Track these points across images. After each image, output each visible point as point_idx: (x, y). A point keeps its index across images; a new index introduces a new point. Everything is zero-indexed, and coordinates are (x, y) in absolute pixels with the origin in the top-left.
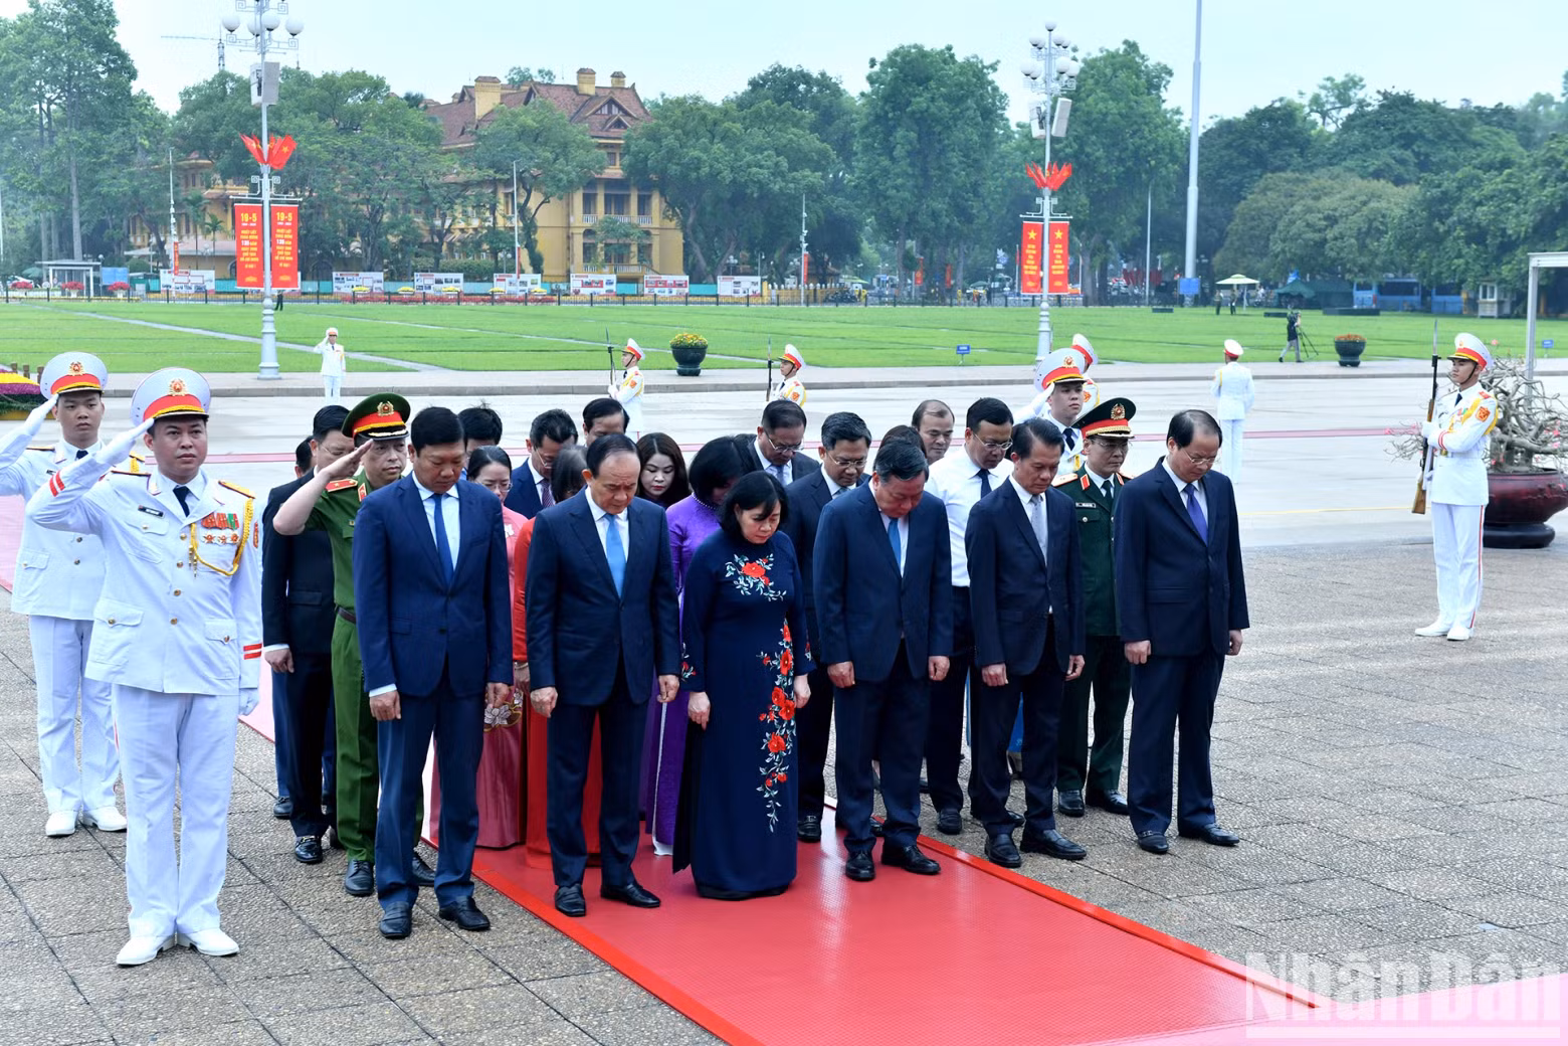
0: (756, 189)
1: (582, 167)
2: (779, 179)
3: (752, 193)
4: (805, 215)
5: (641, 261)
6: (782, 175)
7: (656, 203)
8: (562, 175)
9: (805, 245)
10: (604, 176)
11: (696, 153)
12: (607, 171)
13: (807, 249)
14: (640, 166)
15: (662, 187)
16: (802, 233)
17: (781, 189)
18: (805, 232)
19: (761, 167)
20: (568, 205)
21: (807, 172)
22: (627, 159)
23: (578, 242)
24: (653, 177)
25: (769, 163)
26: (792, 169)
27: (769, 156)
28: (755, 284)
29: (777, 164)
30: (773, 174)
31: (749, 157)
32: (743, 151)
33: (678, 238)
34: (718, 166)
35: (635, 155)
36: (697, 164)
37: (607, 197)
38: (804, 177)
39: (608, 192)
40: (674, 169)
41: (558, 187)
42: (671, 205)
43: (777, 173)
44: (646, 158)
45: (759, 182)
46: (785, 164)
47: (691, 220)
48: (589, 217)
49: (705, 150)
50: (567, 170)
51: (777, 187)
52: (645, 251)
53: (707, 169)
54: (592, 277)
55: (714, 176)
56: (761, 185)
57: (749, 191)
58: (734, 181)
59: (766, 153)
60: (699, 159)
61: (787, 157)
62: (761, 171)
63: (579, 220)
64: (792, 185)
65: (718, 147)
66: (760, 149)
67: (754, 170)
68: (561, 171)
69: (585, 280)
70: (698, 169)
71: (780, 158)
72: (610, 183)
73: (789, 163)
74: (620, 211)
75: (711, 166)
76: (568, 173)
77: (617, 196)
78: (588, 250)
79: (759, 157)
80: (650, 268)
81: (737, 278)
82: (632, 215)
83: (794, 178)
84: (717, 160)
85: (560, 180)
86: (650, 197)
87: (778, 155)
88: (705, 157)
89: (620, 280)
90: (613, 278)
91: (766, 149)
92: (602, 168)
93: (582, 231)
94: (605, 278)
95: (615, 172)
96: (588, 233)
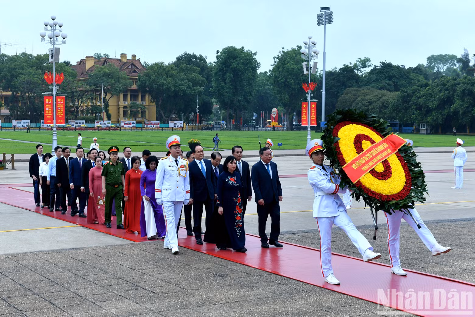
0: (182, 93)
1: (124, 86)
4: (198, 101)
5: (142, 116)
6: (190, 88)
7: (147, 97)
10: (131, 89)
11: (162, 81)
12: (132, 87)
13: (198, 112)
14: (143, 85)
15: (150, 93)
16: (197, 107)
17: (190, 92)
19: (184, 85)
20: (118, 98)
21: (198, 87)
22: (139, 83)
23: (122, 110)
24: (147, 89)
25: (186, 84)
26: (193, 86)
27: (186, 82)
28: (181, 124)
29: (188, 85)
30: (187, 88)
31: (180, 82)
32: (177, 80)
33: (154, 109)
34: (169, 85)
35: (142, 82)
36: (163, 85)
37: (131, 96)
38: (198, 89)
39: (132, 94)
40: (155, 86)
41: (116, 92)
42: (153, 98)
43: (189, 87)
44: (146, 82)
45: (183, 90)
46: (191, 85)
47: (160, 103)
48: (125, 102)
49: (165, 80)
50: (119, 86)
52: (143, 113)
53: (166, 86)
54: (127, 122)
55: (168, 89)
56: (184, 92)
57: (180, 93)
58: (175, 90)
59: (185, 81)
60: (163, 83)
61: (192, 82)
62: (183, 87)
63: (122, 103)
64: (193, 91)
65: (169, 79)
66: (182, 80)
67: (181, 86)
68: (117, 87)
69: (125, 122)
70: (163, 86)
71: (189, 83)
72: (132, 91)
74: (135, 100)
75: (167, 85)
76: (120, 88)
77: (134, 95)
78: (125, 113)
79: (183, 82)
80: (146, 118)
81: (175, 122)
82: (139, 101)
83: (194, 89)
84: (169, 83)
85: (117, 90)
86: (145, 96)
87: (189, 82)
88: (165, 82)
89: (137, 123)
90: (135, 122)
91: (185, 80)
93: (123, 106)
94: (132, 122)
95: (134, 87)
96: (125, 107)
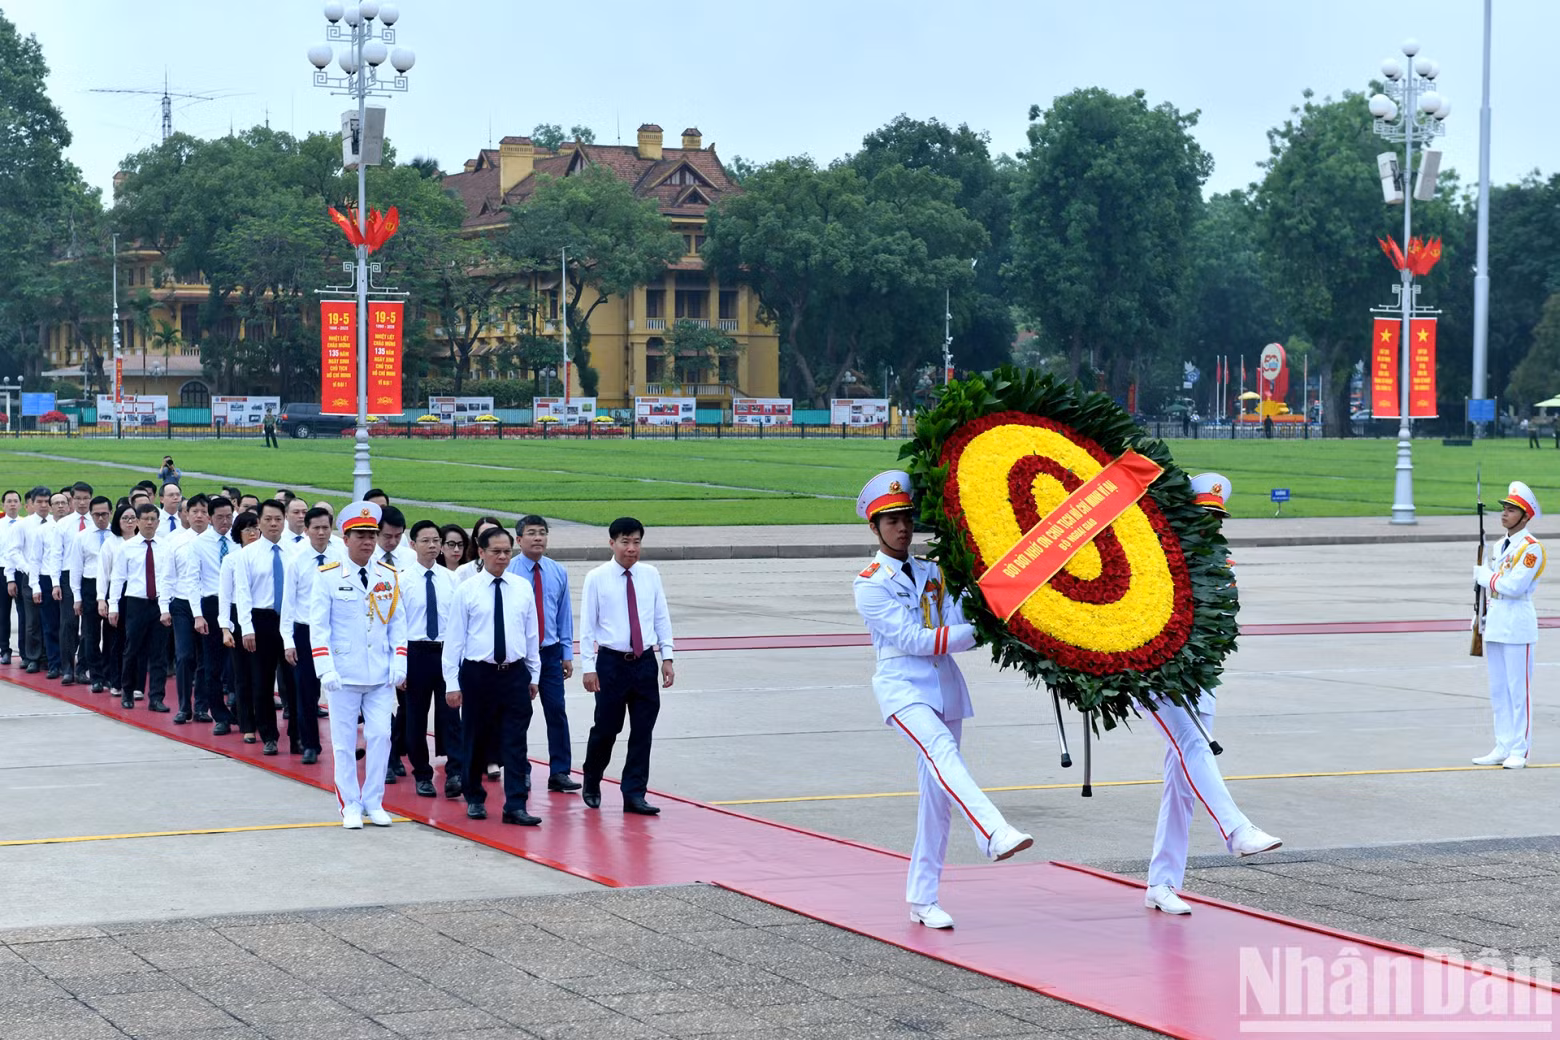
0: (884, 283)
1: (651, 256)
2: (916, 269)
3: (880, 288)
4: (949, 316)
5: (723, 378)
6: (919, 263)
7: (745, 303)
8: (623, 266)
9: (949, 357)
10: (679, 267)
11: (804, 235)
12: (684, 260)
13: (953, 361)
14: (729, 252)
15: (755, 283)
16: (945, 341)
17: (917, 281)
18: (950, 339)
19: (891, 253)
20: (628, 305)
21: (953, 259)
22: (709, 244)
23: (640, 355)
24: (743, 267)
25: (903, 247)
26: (932, 255)
27: (902, 238)
28: (880, 409)
29: (912, 249)
30: (907, 262)
31: (875, 240)
32: (866, 231)
33: (772, 350)
34: (833, 252)
35: (722, 238)
36: (806, 250)
37: (679, 295)
38: (948, 266)
39: (681, 288)
40: (774, 257)
41: (619, 281)
42: (768, 304)
43: (913, 260)
44: (737, 242)
45: (889, 272)
46: (923, 248)
47: (795, 324)
48: (655, 321)
49: (816, 230)
50: (631, 258)
51: (913, 279)
52: (727, 366)
53: (818, 256)
54: (662, 401)
55: (827, 266)
56: (893, 277)
57: (875, 285)
58: (854, 273)
59: (898, 234)
60: (807, 243)
61: (925, 239)
62: (891, 258)
63: (641, 325)
64: (932, 277)
65: (833, 227)
66: (888, 229)
67: (882, 257)
68: (623, 261)
69: (654, 405)
70: (806, 256)
71: (917, 241)
72: (683, 276)
73: (928, 247)
74: (695, 314)
75: (824, 252)
76: (632, 263)
77: (690, 293)
78: (654, 366)
79: (889, 239)
80: (736, 388)
81: (857, 402)
82: (712, 318)
83: (935, 267)
84: (832, 244)
85: (622, 272)
86: (734, 294)
87: (914, 237)
88: (815, 241)
89: (700, 405)
90: (692, 402)
91: (898, 229)
92: (678, 256)
93: (645, 340)
94: (681, 402)
95: (692, 261)
96: (654, 342)
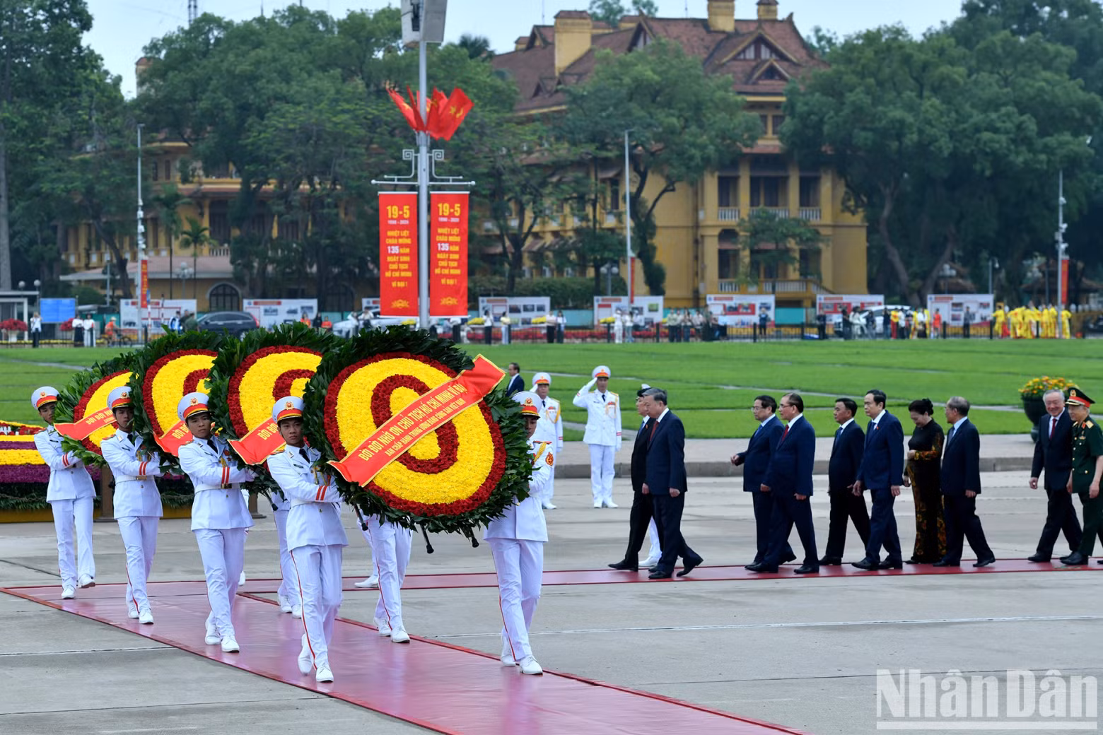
0: (988, 164)
1: (724, 139)
2: (1023, 148)
3: (983, 171)
4: (1062, 200)
5: (804, 273)
6: (1028, 142)
7: (827, 188)
8: (693, 151)
9: (1063, 246)
10: (755, 150)
11: (897, 113)
12: (760, 142)
13: (1067, 251)
14: (810, 132)
15: (840, 166)
16: (1057, 229)
17: (1026, 162)
18: (1064, 226)
19: (996, 130)
20: (696, 194)
21: (1067, 137)
22: (788, 124)
23: (711, 249)
24: (827, 149)
25: (1009, 125)
26: (1043, 133)
27: (1008, 115)
28: (984, 306)
29: (1019, 127)
30: (1014, 141)
31: (977, 117)
32: (967, 107)
33: (857, 242)
34: (930, 131)
35: (804, 118)
36: (899, 129)
37: (754, 183)
38: (1061, 144)
39: (758, 174)
40: (862, 137)
41: (688, 168)
42: (855, 190)
43: (1020, 138)
44: (821, 121)
45: (994, 153)
46: (1032, 126)
47: (886, 213)
48: (728, 211)
49: (911, 108)
50: (702, 141)
51: (1020, 159)
52: (809, 262)
53: (915, 137)
54: (737, 300)
55: (923, 148)
56: (997, 159)
57: (977, 167)
58: (954, 155)
59: (1003, 110)
60: (902, 122)
61: (1035, 115)
62: (996, 137)
63: (713, 216)
64: (1043, 157)
65: (932, 103)
66: (994, 105)
67: (986, 135)
68: (693, 145)
69: (728, 303)
70: (899, 137)
71: (1025, 118)
72: (759, 161)
73: (1038, 124)
74: (773, 202)
75: (921, 132)
76: (703, 147)
77: (767, 179)
78: (726, 261)
79: (994, 116)
80: (819, 284)
81: (957, 298)
82: (791, 206)
83: (1046, 146)
84: (929, 123)
85: (691, 158)
86: (816, 180)
87: (1022, 113)
88: (910, 119)
89: (780, 304)
90: (770, 300)
91: (1005, 104)
92: (753, 139)
93: (716, 232)
94: (758, 300)
95: (769, 143)
96: (727, 234)
